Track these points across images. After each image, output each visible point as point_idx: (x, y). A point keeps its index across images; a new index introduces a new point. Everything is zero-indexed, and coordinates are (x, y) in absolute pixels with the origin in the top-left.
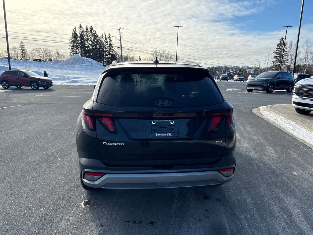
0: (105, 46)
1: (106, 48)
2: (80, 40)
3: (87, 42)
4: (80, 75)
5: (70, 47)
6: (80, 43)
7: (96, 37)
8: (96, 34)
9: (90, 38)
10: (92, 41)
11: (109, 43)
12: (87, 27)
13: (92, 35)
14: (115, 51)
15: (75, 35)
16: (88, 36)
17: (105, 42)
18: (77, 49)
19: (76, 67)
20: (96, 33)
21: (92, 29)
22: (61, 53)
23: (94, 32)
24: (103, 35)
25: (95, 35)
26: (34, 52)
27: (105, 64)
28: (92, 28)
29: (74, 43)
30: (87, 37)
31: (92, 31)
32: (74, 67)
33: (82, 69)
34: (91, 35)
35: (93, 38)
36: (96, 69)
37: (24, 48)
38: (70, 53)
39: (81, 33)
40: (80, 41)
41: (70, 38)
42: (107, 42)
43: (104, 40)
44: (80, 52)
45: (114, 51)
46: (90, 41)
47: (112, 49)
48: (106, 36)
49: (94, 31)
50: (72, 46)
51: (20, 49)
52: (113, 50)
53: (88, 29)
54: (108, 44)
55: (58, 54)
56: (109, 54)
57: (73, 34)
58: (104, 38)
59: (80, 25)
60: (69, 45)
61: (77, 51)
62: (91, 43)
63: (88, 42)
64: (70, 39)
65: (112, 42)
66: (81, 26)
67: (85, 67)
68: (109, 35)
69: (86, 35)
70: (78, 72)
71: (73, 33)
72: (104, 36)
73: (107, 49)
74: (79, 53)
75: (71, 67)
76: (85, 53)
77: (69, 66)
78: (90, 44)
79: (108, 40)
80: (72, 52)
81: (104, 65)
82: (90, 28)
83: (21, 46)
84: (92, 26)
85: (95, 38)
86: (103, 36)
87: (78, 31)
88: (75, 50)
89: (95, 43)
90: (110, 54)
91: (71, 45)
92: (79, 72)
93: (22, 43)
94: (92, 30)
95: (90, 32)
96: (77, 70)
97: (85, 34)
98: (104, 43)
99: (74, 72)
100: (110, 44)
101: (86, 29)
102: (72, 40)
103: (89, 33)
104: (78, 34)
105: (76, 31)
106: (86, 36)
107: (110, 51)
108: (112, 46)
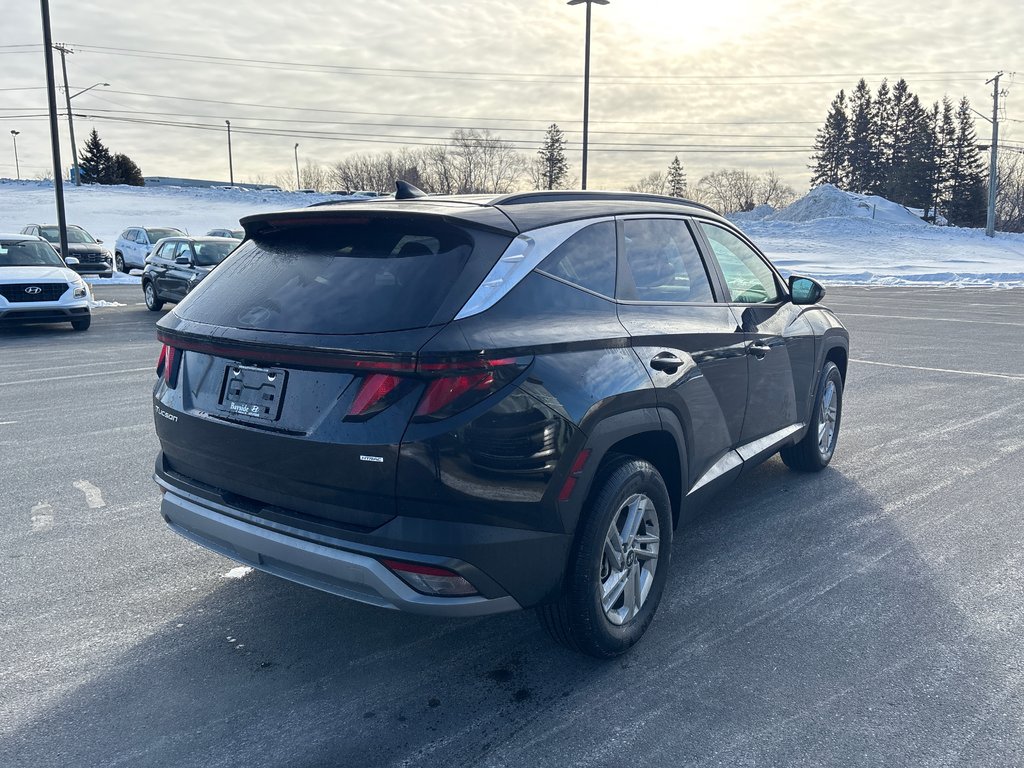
0: (942, 146)
1: (942, 154)
2: (855, 135)
3: (879, 139)
4: (808, 251)
5: (815, 163)
6: (853, 145)
7: (915, 119)
8: (917, 107)
9: (889, 123)
10: (899, 133)
11: (958, 133)
12: (884, 87)
13: (900, 111)
14: (979, 162)
15: (837, 120)
16: (882, 119)
17: (942, 132)
18: (837, 167)
19: (801, 228)
20: (916, 102)
21: (905, 90)
22: (782, 183)
23: (911, 100)
24: (936, 108)
25: (914, 110)
26: (705, 186)
27: (931, 213)
28: (902, 87)
29: (831, 145)
30: (879, 123)
31: (903, 99)
32: (796, 228)
33: (822, 234)
34: (896, 111)
35: (902, 122)
36: (877, 230)
37: (680, 175)
38: (813, 180)
39: (861, 110)
40: (852, 139)
41: (819, 133)
42: (951, 132)
43: (941, 124)
44: (847, 176)
45: (975, 161)
46: (890, 133)
47: (971, 157)
48: (948, 109)
49: (910, 95)
50: (823, 159)
51: (670, 178)
52: (972, 159)
53: (886, 93)
54: (953, 140)
55: (774, 189)
56: (952, 177)
57: (831, 116)
58: (940, 116)
59: (862, 82)
60: (814, 154)
61: (836, 174)
62: (890, 140)
63: (883, 136)
64: (818, 136)
65: (970, 130)
66: (862, 87)
67: (834, 227)
68: (964, 103)
69: (876, 115)
70: (805, 243)
71: (833, 112)
72: (941, 109)
73: (945, 156)
74: (844, 179)
75: (788, 226)
76: (866, 179)
77: (779, 225)
78: (887, 145)
79: (956, 124)
80: (820, 176)
81: (926, 219)
82: (896, 88)
83: (673, 171)
84: (903, 81)
85: (910, 122)
86: (936, 113)
87: (850, 105)
88: (830, 170)
89: (908, 138)
90: (956, 175)
91: (820, 153)
92: (810, 243)
93: (677, 160)
94: (901, 95)
95: (893, 103)
96: (805, 237)
97: (874, 111)
98: (940, 136)
99: (790, 243)
100: (963, 138)
101: (881, 94)
102: (827, 136)
103: (888, 107)
104: (849, 114)
105: (843, 106)
106: (876, 119)
107: (959, 165)
108: (970, 145)
